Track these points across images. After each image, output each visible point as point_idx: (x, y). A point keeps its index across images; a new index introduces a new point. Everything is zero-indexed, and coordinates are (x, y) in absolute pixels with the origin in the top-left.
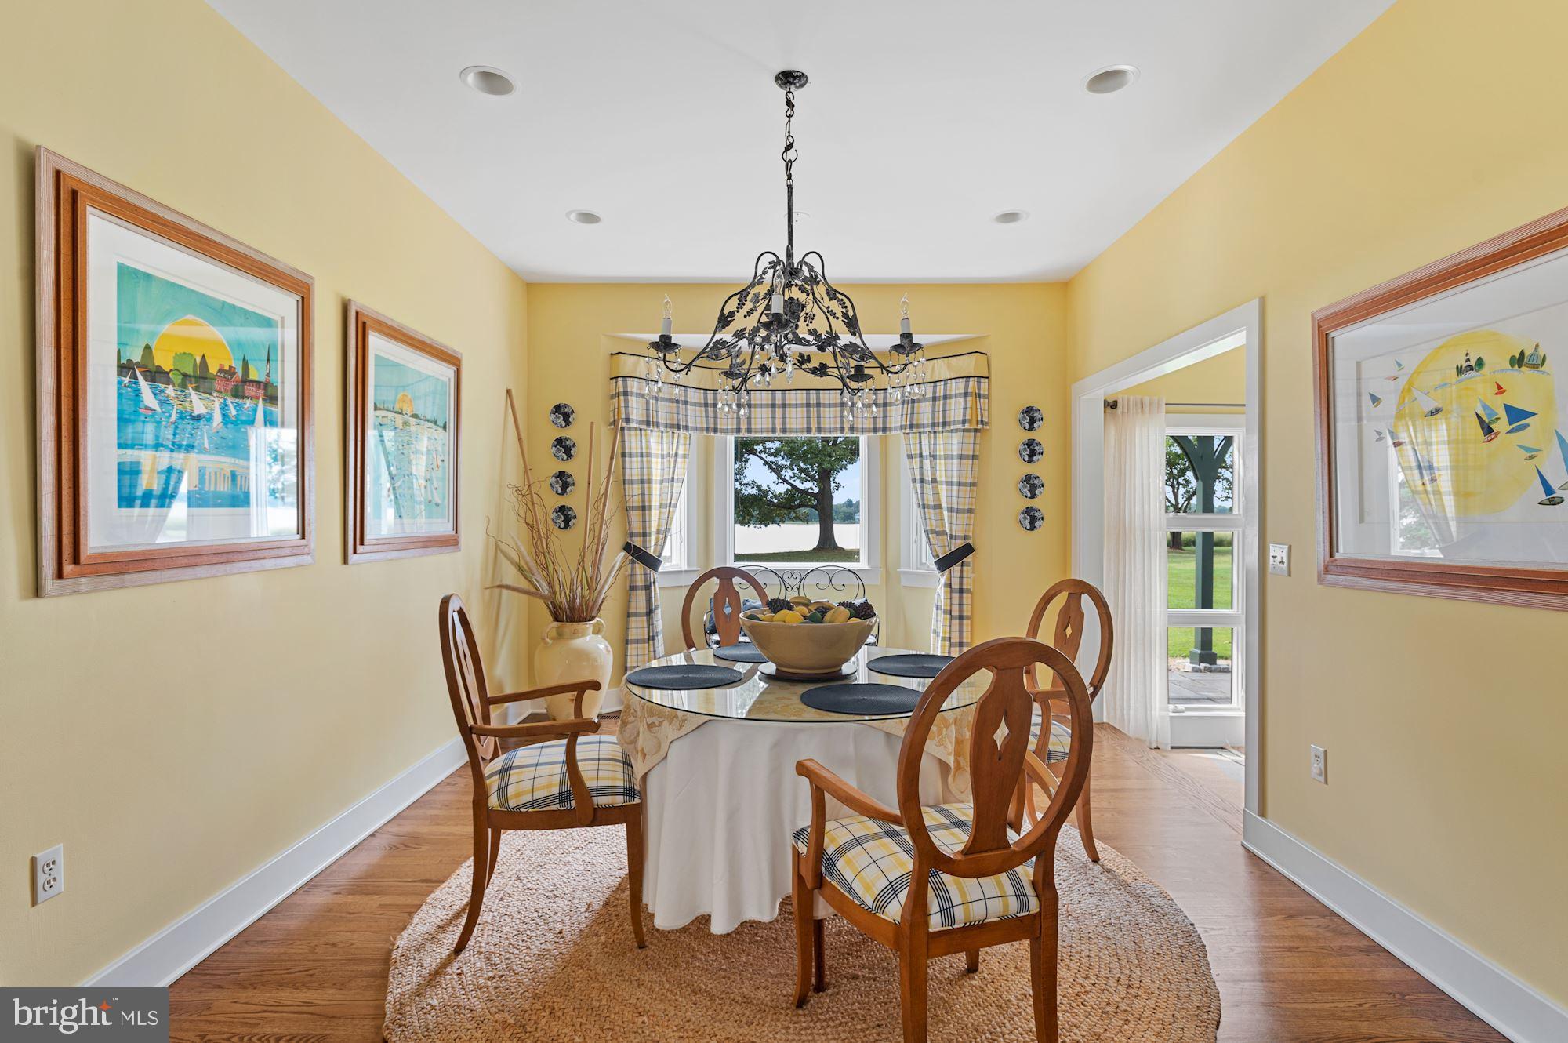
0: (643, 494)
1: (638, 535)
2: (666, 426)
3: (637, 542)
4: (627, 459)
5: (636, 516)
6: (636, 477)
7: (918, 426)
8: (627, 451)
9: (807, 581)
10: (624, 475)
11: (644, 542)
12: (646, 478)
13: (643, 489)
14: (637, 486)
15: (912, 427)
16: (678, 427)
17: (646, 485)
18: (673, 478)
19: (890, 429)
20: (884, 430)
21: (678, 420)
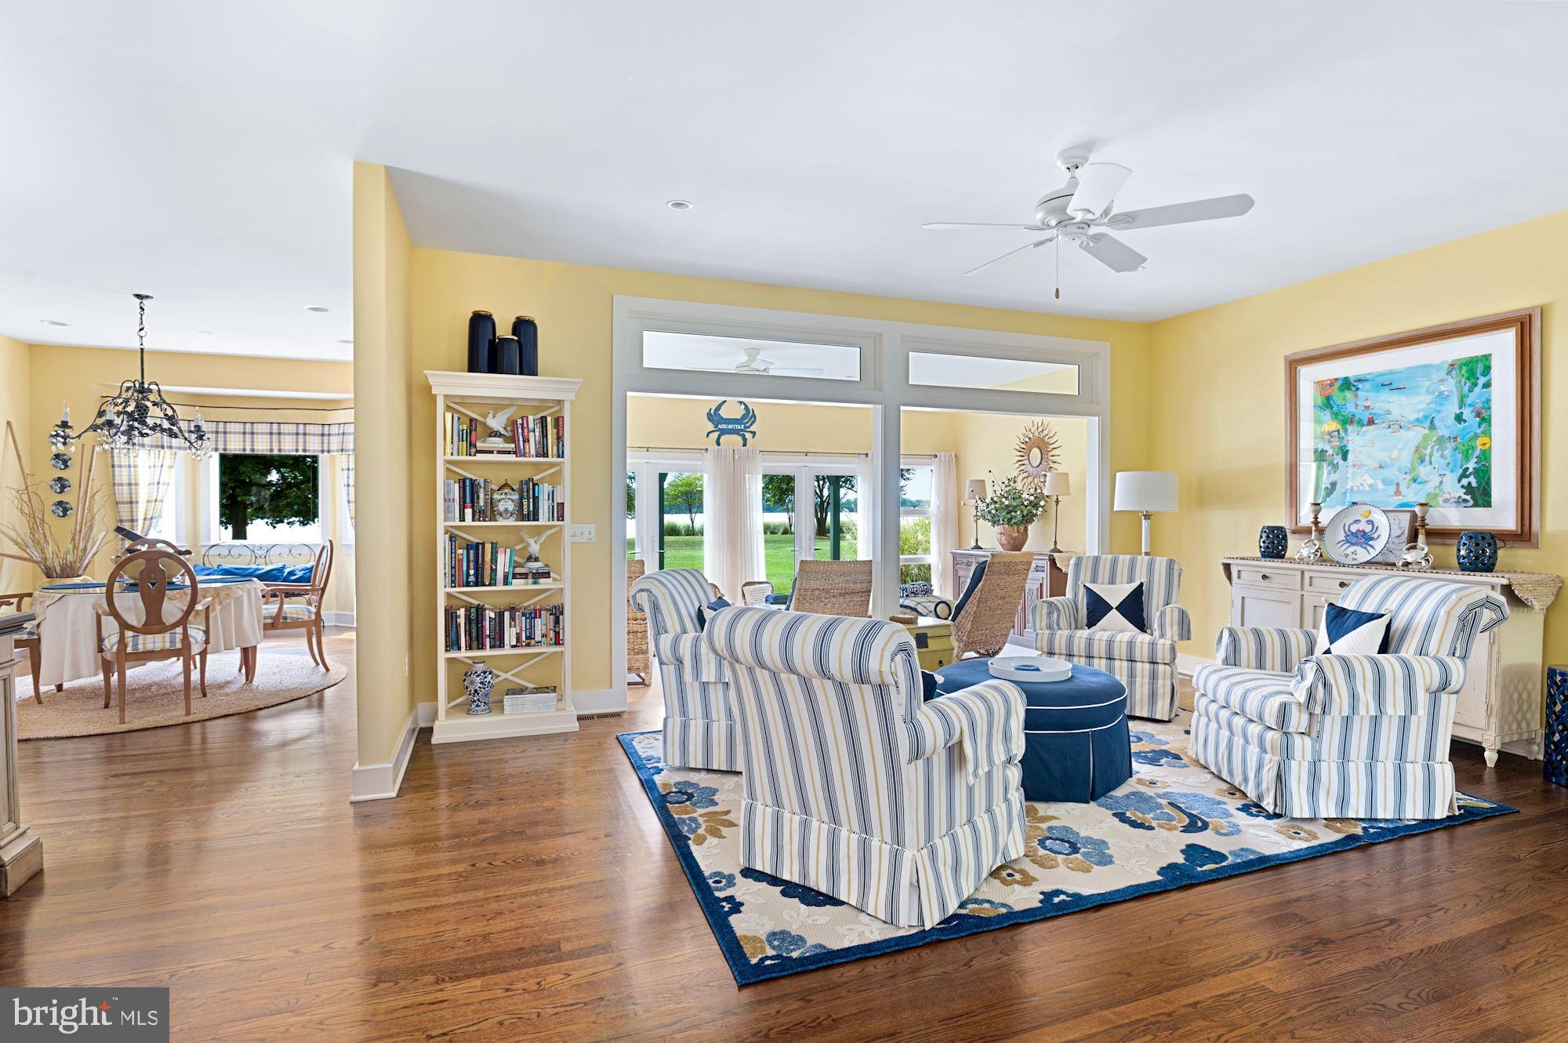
0: (131, 494)
1: (127, 521)
2: (152, 446)
3: (126, 526)
4: (116, 469)
5: (124, 509)
6: (125, 481)
7: (346, 450)
8: (116, 463)
9: (272, 552)
10: (114, 480)
11: (132, 526)
12: (133, 482)
13: (130, 490)
14: (126, 488)
15: (342, 450)
16: (163, 447)
17: (133, 487)
18: (158, 483)
19: (333, 451)
20: (329, 451)
21: (162, 442)
